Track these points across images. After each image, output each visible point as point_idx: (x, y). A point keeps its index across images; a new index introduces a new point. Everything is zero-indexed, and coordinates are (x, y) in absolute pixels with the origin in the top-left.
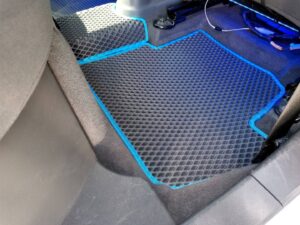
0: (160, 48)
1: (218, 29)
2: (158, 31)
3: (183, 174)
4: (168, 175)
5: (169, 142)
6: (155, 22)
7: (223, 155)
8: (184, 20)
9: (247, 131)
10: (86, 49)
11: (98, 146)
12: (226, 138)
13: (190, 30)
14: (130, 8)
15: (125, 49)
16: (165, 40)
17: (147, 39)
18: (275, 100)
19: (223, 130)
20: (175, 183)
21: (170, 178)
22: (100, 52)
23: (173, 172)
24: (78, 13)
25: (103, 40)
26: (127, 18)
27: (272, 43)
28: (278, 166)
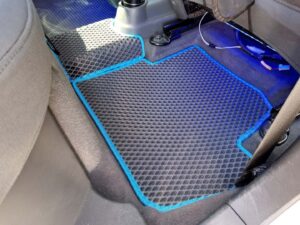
0: (156, 63)
1: (212, 46)
2: (154, 48)
3: (173, 194)
4: (159, 194)
5: (161, 161)
6: (152, 39)
7: (209, 180)
8: (179, 37)
9: (234, 151)
10: (85, 66)
11: (93, 172)
12: (214, 157)
13: (186, 46)
14: (128, 26)
15: (122, 65)
16: (161, 56)
17: (144, 55)
18: (263, 120)
19: (212, 149)
20: (164, 203)
21: (160, 198)
22: (99, 69)
23: (163, 192)
24: (78, 29)
25: (102, 57)
26: (124, 35)
27: (262, 62)
28: (251, 198)
